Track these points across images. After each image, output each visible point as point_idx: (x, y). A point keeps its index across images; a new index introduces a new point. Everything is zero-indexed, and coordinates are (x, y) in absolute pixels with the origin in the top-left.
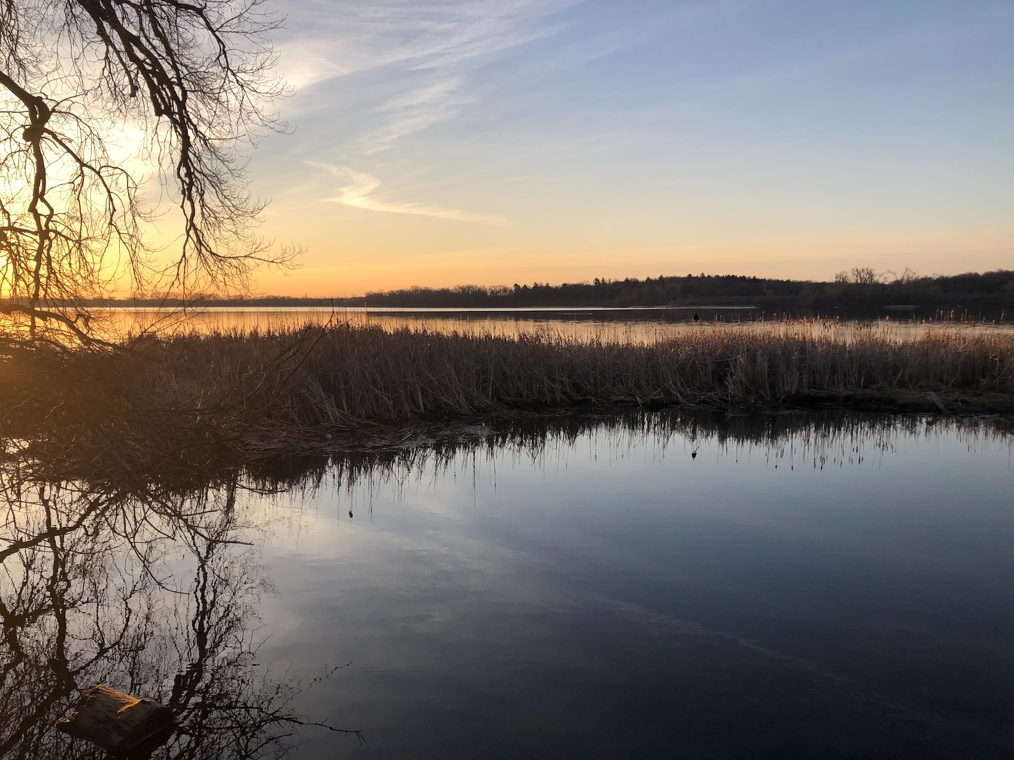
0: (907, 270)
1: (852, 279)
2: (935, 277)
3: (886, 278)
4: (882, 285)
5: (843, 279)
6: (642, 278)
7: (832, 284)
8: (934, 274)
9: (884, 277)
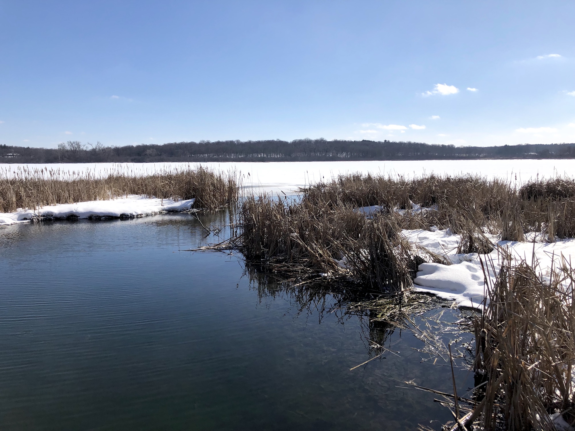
0: (98, 143)
1: (68, 147)
2: (113, 148)
3: (87, 147)
4: (85, 151)
5: (63, 147)
7: (56, 150)
8: (112, 146)
9: (85, 146)
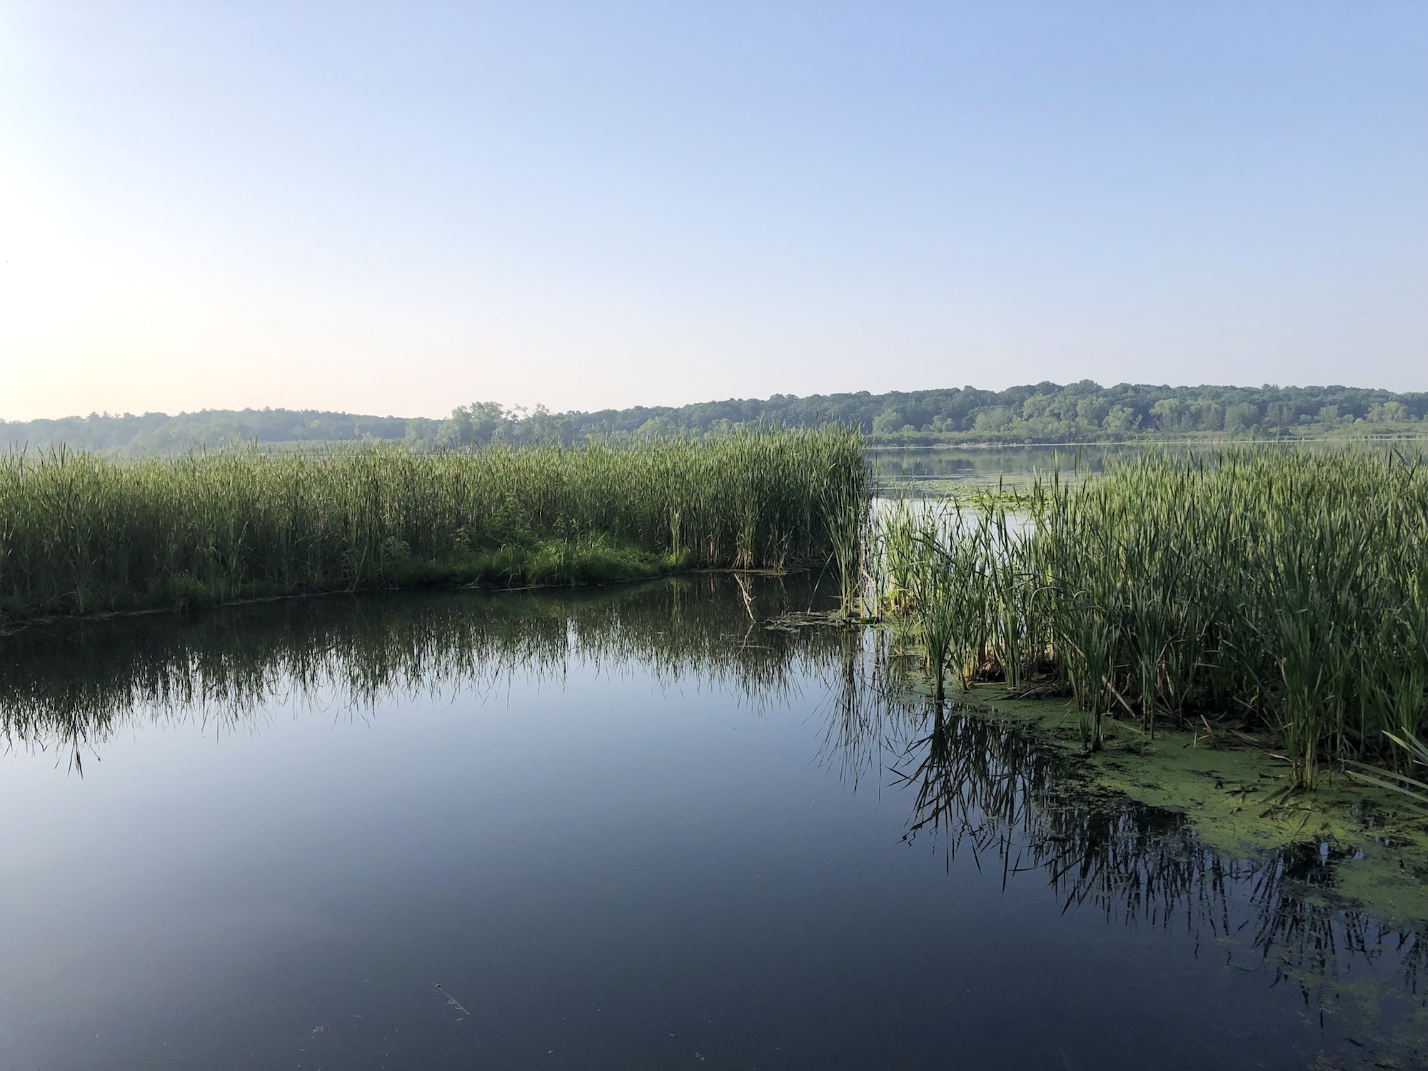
0: (539, 406)
3: (516, 414)
5: (462, 415)
6: (173, 413)
7: (447, 421)
8: (569, 412)
9: (513, 412)
